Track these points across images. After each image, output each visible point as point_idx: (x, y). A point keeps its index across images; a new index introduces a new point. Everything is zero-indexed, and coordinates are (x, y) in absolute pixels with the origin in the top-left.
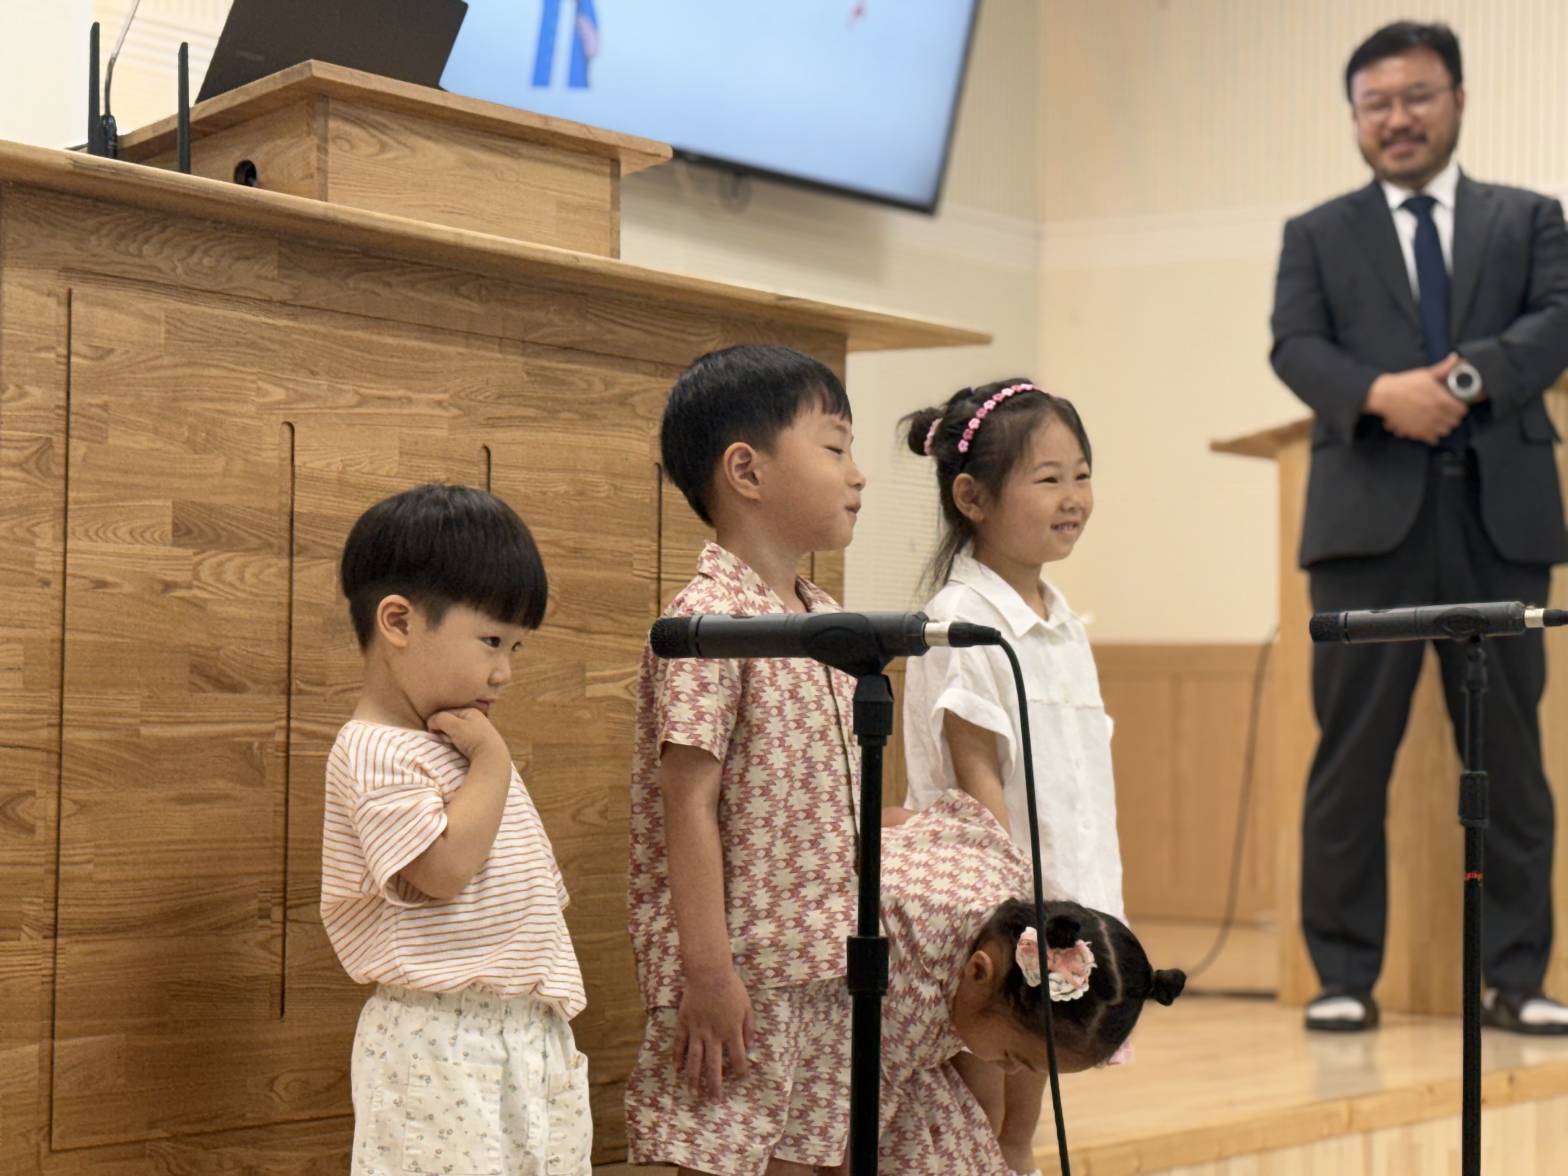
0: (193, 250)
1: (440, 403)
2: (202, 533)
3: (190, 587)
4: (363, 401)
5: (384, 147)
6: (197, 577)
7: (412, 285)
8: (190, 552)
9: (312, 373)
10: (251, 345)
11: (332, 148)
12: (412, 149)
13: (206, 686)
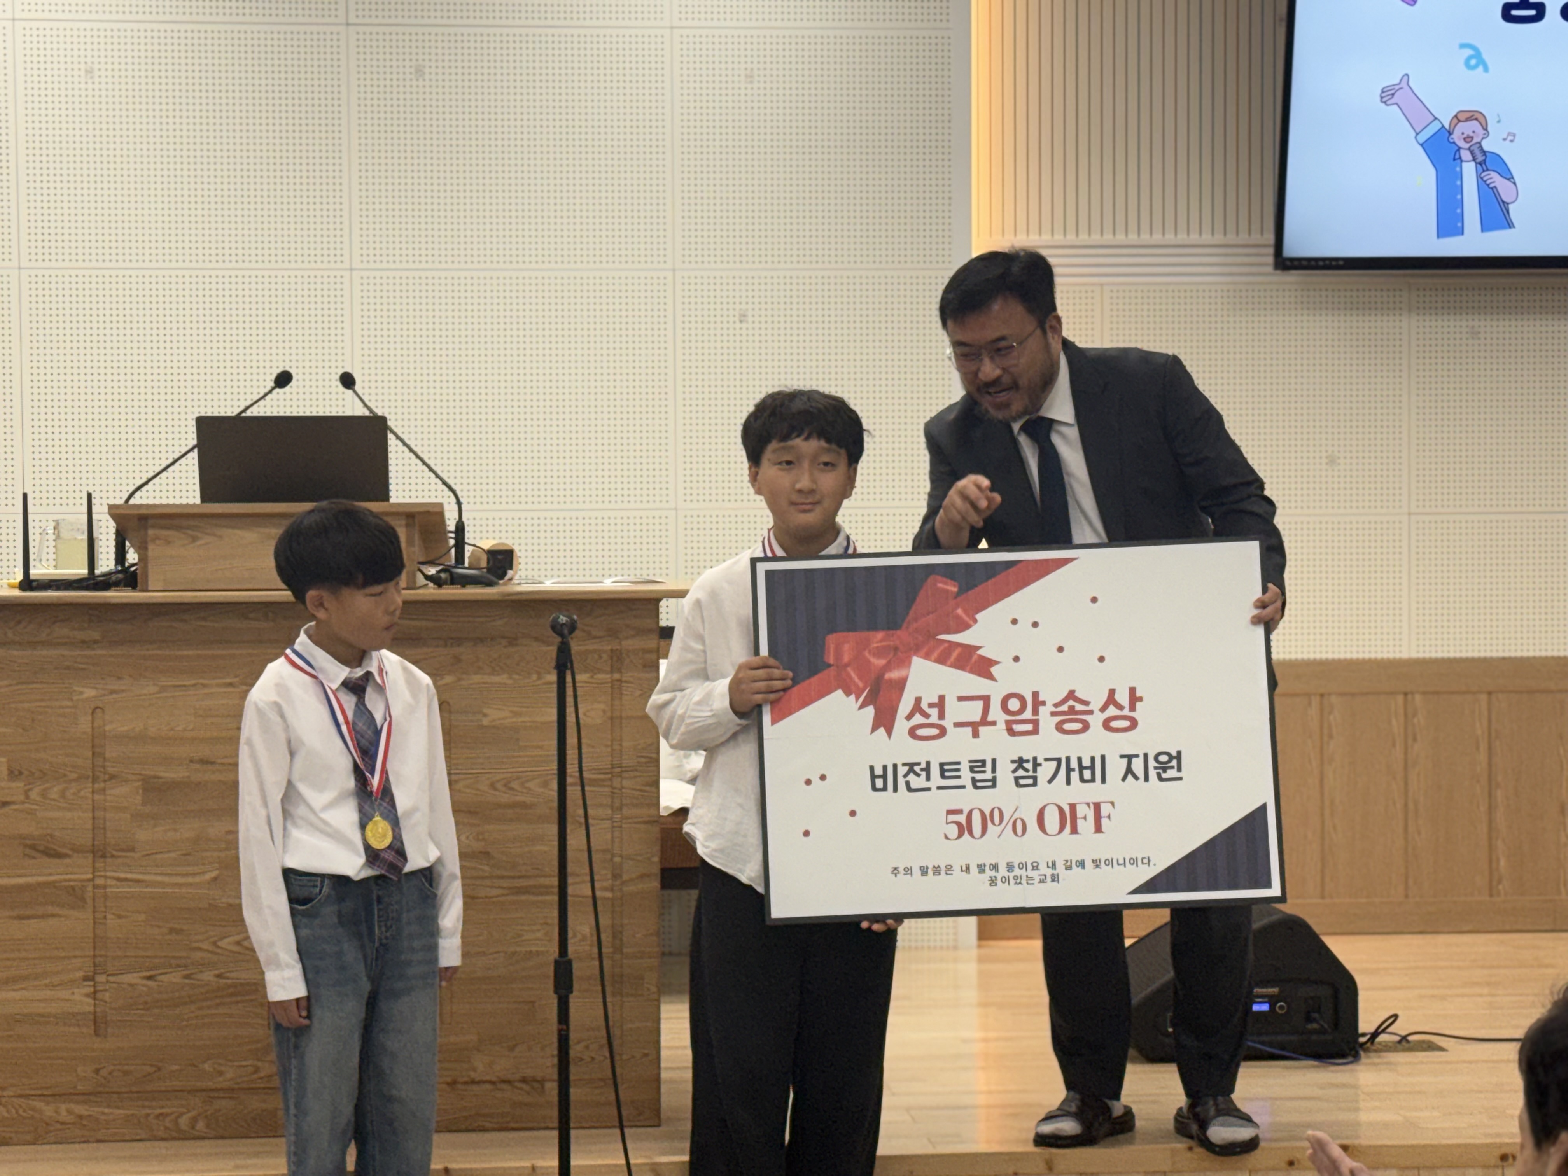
0: (19, 622)
1: (231, 685)
2: (32, 774)
3: (23, 803)
4: (163, 689)
5: (194, 539)
6: (27, 797)
7: (204, 619)
8: (21, 784)
9: (119, 678)
10: (68, 668)
11: (151, 547)
12: (221, 537)
13: (38, 855)
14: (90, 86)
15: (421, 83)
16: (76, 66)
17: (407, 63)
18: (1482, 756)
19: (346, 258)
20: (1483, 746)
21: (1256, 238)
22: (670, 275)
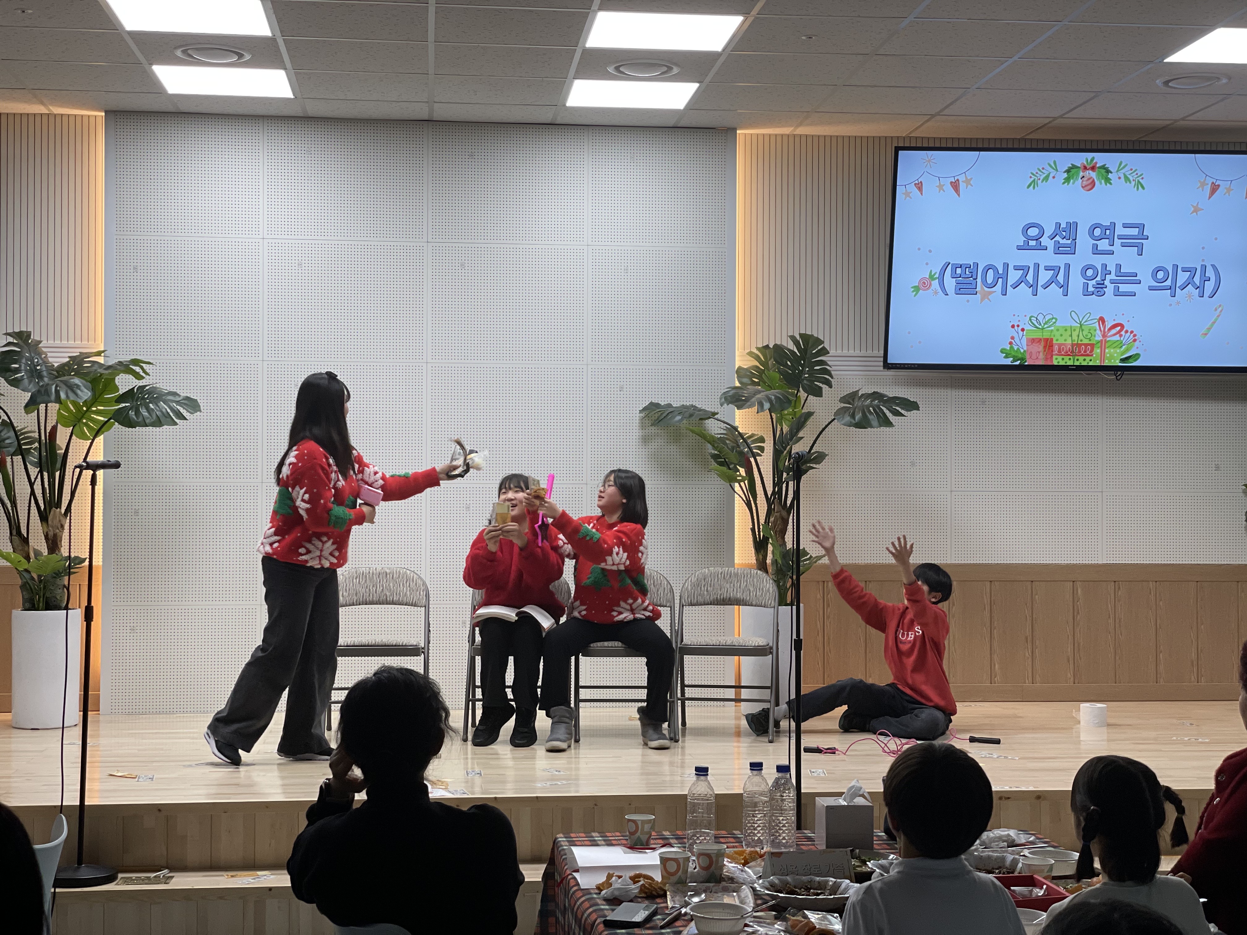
14: (300, 271)
15: (463, 271)
16: (293, 261)
17: (457, 261)
18: (987, 613)
19: (425, 357)
20: (988, 608)
21: (876, 352)
22: (585, 367)
